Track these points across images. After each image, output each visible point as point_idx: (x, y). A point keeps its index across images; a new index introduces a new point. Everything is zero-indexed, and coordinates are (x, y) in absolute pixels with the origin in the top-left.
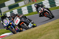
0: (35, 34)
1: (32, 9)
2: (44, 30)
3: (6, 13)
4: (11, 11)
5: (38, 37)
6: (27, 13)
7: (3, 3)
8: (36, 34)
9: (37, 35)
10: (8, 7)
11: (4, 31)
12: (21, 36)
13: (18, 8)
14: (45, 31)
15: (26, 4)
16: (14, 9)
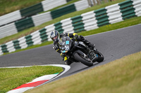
0: (113, 77)
1: (108, 17)
2: (134, 67)
3: (46, 28)
4: (58, 23)
5: (120, 85)
6: (96, 27)
7: (38, 2)
8: (117, 76)
9: (119, 79)
10: (49, 12)
11: (39, 71)
12: (81, 83)
13: (74, 15)
14: (137, 69)
15: (92, 5)
16: (63, 16)
